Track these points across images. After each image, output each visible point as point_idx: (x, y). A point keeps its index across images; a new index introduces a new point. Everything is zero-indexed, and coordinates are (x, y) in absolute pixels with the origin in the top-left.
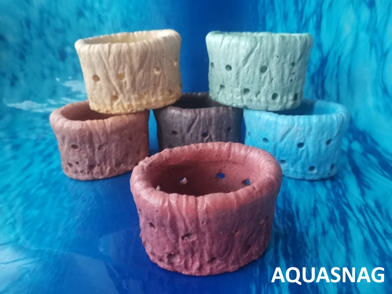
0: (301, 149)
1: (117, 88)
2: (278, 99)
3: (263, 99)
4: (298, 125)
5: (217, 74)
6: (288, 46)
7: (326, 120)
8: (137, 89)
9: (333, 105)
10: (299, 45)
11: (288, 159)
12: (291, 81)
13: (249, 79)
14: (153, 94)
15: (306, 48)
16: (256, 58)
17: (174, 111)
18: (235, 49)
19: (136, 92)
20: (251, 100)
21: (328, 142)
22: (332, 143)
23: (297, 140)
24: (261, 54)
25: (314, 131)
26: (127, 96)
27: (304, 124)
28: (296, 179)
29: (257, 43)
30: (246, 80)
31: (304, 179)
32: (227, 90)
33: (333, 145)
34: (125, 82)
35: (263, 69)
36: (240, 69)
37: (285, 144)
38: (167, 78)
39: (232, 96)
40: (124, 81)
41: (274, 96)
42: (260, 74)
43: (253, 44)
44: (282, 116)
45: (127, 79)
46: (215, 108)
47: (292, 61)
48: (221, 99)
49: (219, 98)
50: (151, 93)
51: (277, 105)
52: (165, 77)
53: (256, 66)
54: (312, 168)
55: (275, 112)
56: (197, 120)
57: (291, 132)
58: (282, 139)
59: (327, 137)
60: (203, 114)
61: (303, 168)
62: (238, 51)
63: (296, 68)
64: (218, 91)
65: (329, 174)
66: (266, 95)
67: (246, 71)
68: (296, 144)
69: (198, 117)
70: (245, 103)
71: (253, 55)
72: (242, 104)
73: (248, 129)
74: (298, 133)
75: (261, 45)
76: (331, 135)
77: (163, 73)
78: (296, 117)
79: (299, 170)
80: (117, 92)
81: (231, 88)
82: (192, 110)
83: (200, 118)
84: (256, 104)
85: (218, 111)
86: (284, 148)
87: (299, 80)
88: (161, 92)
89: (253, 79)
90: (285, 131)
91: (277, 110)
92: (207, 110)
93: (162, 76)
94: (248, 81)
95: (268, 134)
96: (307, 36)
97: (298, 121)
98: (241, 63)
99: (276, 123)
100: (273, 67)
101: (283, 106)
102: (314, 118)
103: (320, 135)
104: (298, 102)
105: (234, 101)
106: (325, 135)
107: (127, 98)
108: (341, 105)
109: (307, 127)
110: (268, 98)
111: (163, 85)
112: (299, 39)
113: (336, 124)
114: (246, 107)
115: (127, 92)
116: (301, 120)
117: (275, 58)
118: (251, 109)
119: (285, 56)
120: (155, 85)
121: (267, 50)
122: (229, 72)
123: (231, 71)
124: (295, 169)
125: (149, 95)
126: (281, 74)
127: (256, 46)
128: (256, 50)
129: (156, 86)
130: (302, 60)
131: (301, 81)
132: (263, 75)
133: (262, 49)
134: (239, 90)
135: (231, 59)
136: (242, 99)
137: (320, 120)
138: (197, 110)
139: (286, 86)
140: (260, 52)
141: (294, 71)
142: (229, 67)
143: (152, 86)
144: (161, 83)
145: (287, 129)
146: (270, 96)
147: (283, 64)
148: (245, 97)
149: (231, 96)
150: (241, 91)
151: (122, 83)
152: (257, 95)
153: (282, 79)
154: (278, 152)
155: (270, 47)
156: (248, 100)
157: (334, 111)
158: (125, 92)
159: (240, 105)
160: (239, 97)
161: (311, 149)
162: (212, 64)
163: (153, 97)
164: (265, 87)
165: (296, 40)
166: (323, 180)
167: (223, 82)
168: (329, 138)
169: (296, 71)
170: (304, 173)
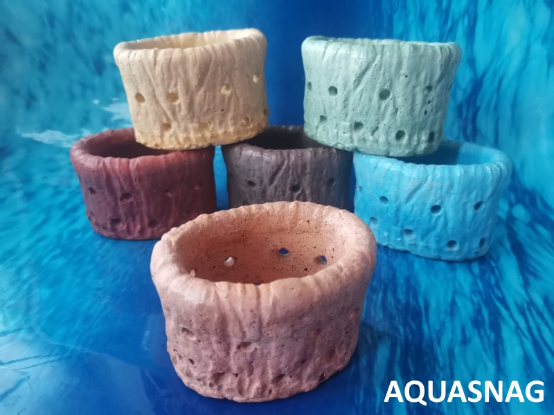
0: (436, 215)
1: (169, 113)
2: (405, 140)
3: (382, 139)
4: (433, 180)
5: (315, 100)
6: (423, 60)
7: (475, 173)
8: (196, 115)
9: (487, 151)
10: (439, 59)
11: (416, 229)
12: (426, 113)
13: (363, 108)
14: (221, 123)
15: (449, 64)
16: (374, 78)
17: (250, 152)
18: (343, 63)
19: (195, 120)
20: (364, 140)
21: (477, 206)
22: (483, 207)
23: (431, 201)
24: (382, 72)
25: (456, 188)
26: (182, 124)
27: (442, 178)
28: (427, 259)
29: (376, 55)
30: (358, 110)
31: (439, 259)
32: (329, 124)
33: (484, 210)
34: (179, 105)
35: (384, 95)
36: (349, 92)
37: (413, 206)
38: (241, 101)
39: (337, 133)
40: (177, 103)
41: (400, 135)
42: (379, 101)
43: (370, 56)
44: (410, 165)
45: (181, 101)
46: (311, 149)
47: (427, 84)
48: (321, 137)
49: (318, 135)
50: (217, 122)
51: (402, 148)
52: (238, 99)
53: (373, 88)
54: (451, 243)
55: (399, 158)
56: (284, 167)
57: (423, 190)
58: (408, 199)
59: (476, 198)
60: (293, 158)
61: (438, 242)
62: (347, 67)
63: (433, 94)
64: (316, 124)
65: (476, 253)
66: (387, 134)
67: (359, 96)
68: (428, 207)
69: (286, 162)
70: (356, 144)
71: (369, 73)
72: (351, 145)
73: (359, 183)
74: (433, 191)
75: (382, 58)
76: (482, 196)
77: (234, 93)
78: (430, 167)
79: (433, 246)
80: (168, 119)
81: (335, 120)
82: (278, 151)
83: (288, 164)
84: (371, 146)
85: (315, 154)
86: (411, 212)
87: (437, 112)
88: (233, 121)
89: (369, 109)
90: (414, 188)
91: (403, 155)
92: (299, 151)
93: (234, 97)
94: (361, 112)
95: (387, 191)
96: (451, 47)
97: (433, 174)
98: (351, 85)
99: (401, 175)
100: (399, 91)
101: (412, 150)
102: (458, 170)
103: (465, 194)
104: (435, 144)
105: (339, 140)
106: (473, 196)
107: (182, 128)
108: (499, 151)
109: (447, 183)
110: (390, 138)
111: (235, 110)
112: (439, 51)
113: (490, 180)
114: (357, 150)
115: (182, 119)
116: (437, 172)
117: (402, 78)
118: (364, 153)
119: (418, 76)
120: (223, 110)
121: (390, 66)
122: (333, 97)
123: (337, 96)
124: (427, 243)
125: (215, 124)
126: (410, 102)
127: (374, 59)
128: (374, 65)
129: (224, 112)
130: (442, 82)
131: (440, 114)
132: (384, 103)
133: (384, 63)
134: (347, 124)
135: (337, 77)
136: (351, 138)
137: (465, 172)
138: (285, 152)
139: (417, 120)
140: (380, 68)
141: (430, 98)
142: (333, 90)
143: (219, 112)
144: (232, 108)
145: (416, 184)
146: (394, 135)
147: (414, 87)
148: (357, 135)
149: (335, 133)
150: (351, 125)
151: (175, 106)
152: (373, 132)
153: (412, 110)
154: (402, 217)
155: (395, 61)
156: (359, 140)
157: (487, 160)
158: (180, 119)
159: (348, 146)
160: (347, 135)
161: (451, 215)
162: (310, 84)
163: (220, 128)
164: (385, 121)
165: (434, 52)
166: (467, 262)
167: (325, 112)
168: (479, 200)
169: (433, 98)
170: (439, 250)
